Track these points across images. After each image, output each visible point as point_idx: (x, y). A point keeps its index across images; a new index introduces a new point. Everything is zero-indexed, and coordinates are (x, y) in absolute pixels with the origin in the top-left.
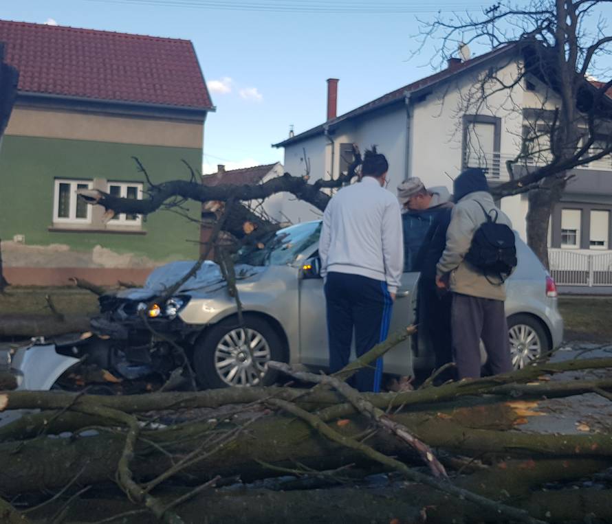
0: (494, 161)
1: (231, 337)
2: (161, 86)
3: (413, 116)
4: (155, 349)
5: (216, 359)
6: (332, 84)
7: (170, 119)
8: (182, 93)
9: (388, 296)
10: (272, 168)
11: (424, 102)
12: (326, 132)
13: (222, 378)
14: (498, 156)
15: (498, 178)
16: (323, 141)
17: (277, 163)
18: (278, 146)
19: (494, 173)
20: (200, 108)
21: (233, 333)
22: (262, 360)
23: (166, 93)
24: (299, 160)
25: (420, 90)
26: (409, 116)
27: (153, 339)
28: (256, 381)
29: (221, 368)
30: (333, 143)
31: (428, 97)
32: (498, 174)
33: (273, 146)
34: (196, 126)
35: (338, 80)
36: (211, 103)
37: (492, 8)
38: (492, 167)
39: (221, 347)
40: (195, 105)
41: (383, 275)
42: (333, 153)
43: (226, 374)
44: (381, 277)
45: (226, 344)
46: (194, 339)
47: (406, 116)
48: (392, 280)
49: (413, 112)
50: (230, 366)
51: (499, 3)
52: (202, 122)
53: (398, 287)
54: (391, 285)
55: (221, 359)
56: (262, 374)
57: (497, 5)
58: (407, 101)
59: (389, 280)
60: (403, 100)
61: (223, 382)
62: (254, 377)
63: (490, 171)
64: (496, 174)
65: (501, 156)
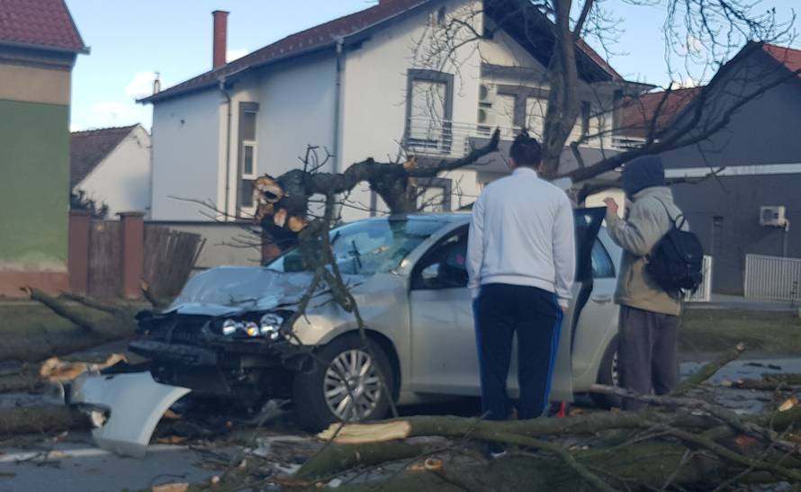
0: (445, 131)
1: (341, 360)
2: (8, 14)
3: (344, 70)
4: (244, 377)
5: (325, 387)
6: (220, 18)
7: (24, 63)
8: (40, 25)
9: (559, 310)
10: (130, 132)
11: (358, 51)
12: (222, 86)
13: (332, 409)
14: (450, 125)
15: (449, 153)
16: (216, 97)
17: (136, 125)
18: (144, 101)
19: (444, 148)
20: (68, 48)
21: (343, 356)
22: (373, 388)
23: (16, 25)
24: (180, 123)
25: (357, 34)
26: (340, 69)
27: (243, 364)
28: (367, 413)
29: (331, 398)
30: (229, 102)
31: (365, 44)
32: (449, 148)
33: (137, 101)
34: (59, 73)
35: (227, 13)
36: (81, 43)
38: (441, 139)
39: (330, 372)
40: (61, 44)
41: (552, 285)
42: (230, 115)
43: (336, 406)
44: (549, 287)
45: (335, 368)
46: (301, 363)
47: (335, 68)
48: (565, 291)
49: (344, 62)
50: (340, 397)
52: (68, 68)
53: (568, 299)
54: (562, 298)
55: (331, 388)
56: (374, 405)
58: (339, 49)
59: (561, 292)
60: (333, 47)
61: (332, 414)
62: (365, 407)
63: (440, 145)
64: (447, 149)
65: (454, 125)
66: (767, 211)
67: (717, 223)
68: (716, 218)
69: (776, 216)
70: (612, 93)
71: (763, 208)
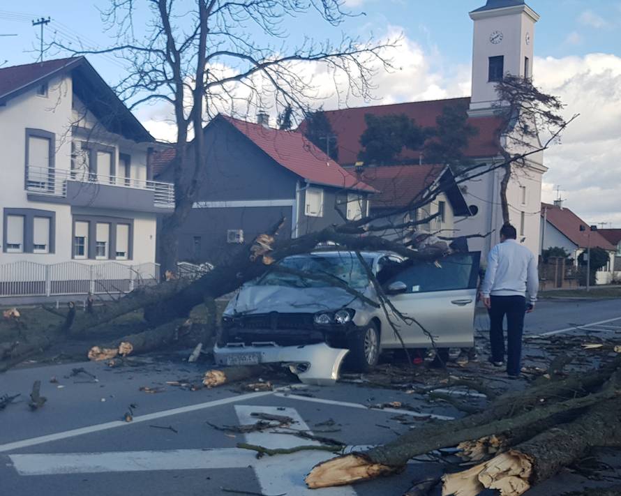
0: (50, 175)
14: (53, 171)
15: (53, 192)
19: (49, 188)
29: (366, 353)
32: (53, 188)
37: (41, 20)
38: (47, 181)
39: (366, 340)
43: (367, 357)
51: (49, 18)
55: (366, 348)
57: (46, 19)
63: (46, 185)
64: (51, 188)
65: (56, 171)
66: (232, 233)
67: (197, 241)
68: (196, 238)
69: (238, 236)
70: (146, 150)
71: (229, 231)
